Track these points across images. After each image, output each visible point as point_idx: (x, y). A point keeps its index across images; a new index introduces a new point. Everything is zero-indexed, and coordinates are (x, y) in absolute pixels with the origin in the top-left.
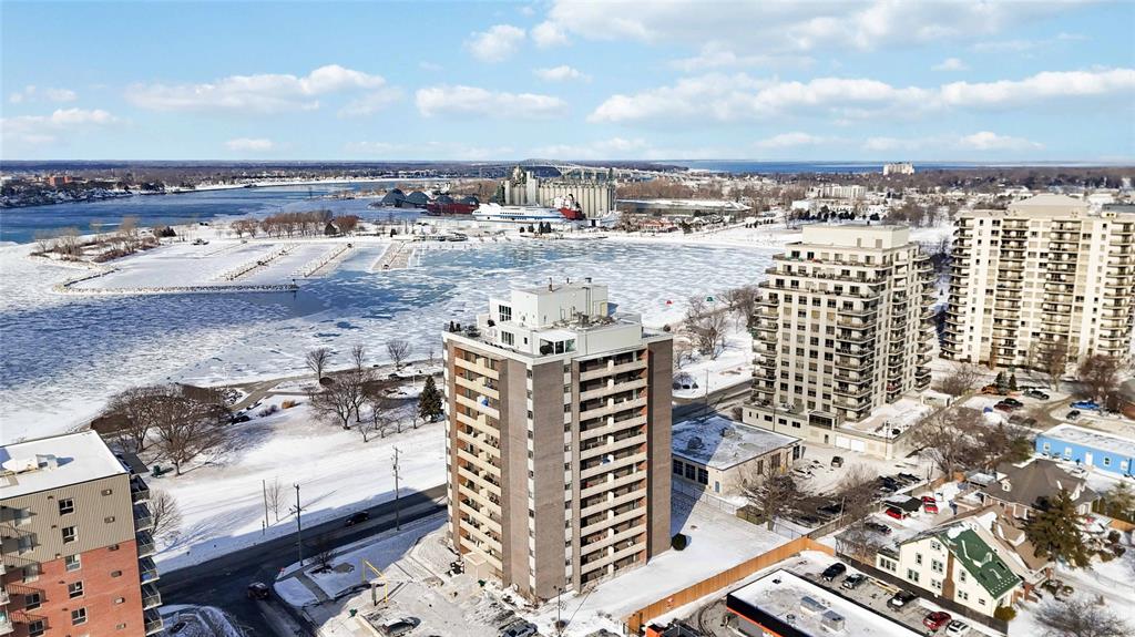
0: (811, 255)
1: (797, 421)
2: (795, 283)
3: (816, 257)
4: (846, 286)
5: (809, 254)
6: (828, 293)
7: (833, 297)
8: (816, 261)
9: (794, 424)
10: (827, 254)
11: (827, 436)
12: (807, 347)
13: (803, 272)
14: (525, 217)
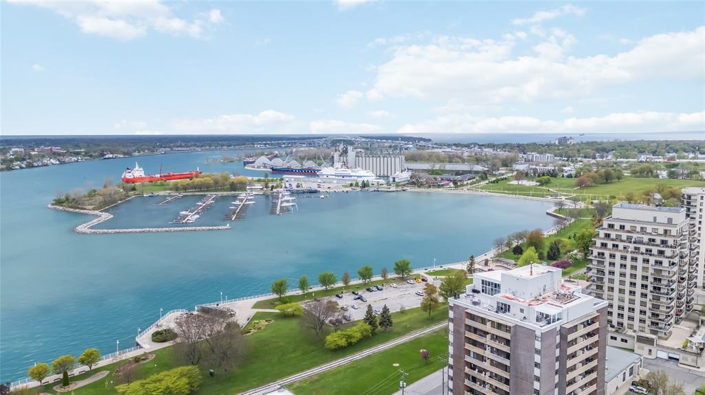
0: (622, 227)
1: (625, 338)
2: (615, 246)
3: (626, 229)
4: (655, 250)
5: (621, 226)
6: (642, 254)
7: (647, 257)
8: (629, 232)
9: (622, 340)
10: (636, 227)
11: (650, 351)
12: (627, 288)
13: (618, 238)
14: (351, 176)
